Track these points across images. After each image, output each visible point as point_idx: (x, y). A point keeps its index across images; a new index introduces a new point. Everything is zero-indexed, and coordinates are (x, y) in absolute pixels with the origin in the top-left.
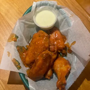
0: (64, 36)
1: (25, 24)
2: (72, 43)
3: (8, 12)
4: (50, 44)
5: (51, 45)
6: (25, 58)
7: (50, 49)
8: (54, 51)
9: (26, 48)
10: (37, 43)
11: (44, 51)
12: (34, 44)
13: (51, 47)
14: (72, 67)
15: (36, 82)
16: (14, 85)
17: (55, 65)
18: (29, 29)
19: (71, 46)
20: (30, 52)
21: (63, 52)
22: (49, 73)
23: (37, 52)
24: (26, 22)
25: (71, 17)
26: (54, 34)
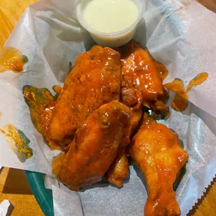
0: (160, 63)
1: (52, 24)
2: (195, 79)
3: (19, 6)
4: (123, 83)
5: (125, 87)
6: (51, 121)
7: (124, 98)
8: (133, 104)
9: (54, 94)
10: (83, 78)
11: (105, 102)
12: (74, 80)
13: (125, 91)
14: (189, 153)
15: (81, 193)
16: (21, 196)
17: (136, 144)
18: (65, 43)
19: (189, 89)
20: (64, 104)
21: (159, 107)
22: (120, 167)
23: (83, 104)
24: (55, 20)
25: (181, 8)
26: (132, 58)
